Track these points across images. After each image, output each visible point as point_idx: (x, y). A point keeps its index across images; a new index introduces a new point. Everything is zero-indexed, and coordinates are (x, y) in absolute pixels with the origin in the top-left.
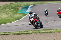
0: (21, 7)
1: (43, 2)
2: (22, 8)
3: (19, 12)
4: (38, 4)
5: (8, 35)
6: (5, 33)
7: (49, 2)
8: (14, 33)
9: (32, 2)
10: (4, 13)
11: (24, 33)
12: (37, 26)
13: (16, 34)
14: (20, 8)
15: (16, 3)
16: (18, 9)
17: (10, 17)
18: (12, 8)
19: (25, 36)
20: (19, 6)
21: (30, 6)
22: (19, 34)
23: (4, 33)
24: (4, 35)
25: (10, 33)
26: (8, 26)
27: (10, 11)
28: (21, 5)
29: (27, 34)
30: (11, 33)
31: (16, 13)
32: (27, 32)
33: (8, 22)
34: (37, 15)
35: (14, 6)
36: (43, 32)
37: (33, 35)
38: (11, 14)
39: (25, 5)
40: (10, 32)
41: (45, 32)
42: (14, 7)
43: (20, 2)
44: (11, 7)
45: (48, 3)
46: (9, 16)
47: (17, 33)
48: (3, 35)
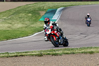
0: (43, 10)
1: (80, 2)
2: (45, 12)
3: (41, 20)
4: (72, 5)
5: (23, 57)
6: (19, 53)
7: (90, 3)
8: (32, 54)
9: (63, 2)
10: (17, 20)
11: (49, 54)
12: (57, 43)
13: (36, 55)
14: (43, 13)
15: (36, 4)
16: (39, 14)
17: (26, 27)
18: (30, 13)
19: (51, 58)
20: (40, 9)
21: (58, 10)
22: (41, 55)
23: (16, 54)
24: (16, 56)
25: (26, 54)
26: (24, 42)
27: (27, 18)
28: (43, 7)
29: (53, 55)
30: (28, 54)
31: (36, 21)
32: (54, 53)
33: (22, 35)
34: (57, 25)
35: (32, 9)
36: (80, 52)
37: (64, 56)
38: (28, 23)
39: (50, 8)
40: (26, 52)
41: (82, 53)
42: (32, 11)
43: (42, 3)
44: (28, 10)
45: (88, 4)
46: (24, 26)
47: (37, 53)
48: (14, 56)
